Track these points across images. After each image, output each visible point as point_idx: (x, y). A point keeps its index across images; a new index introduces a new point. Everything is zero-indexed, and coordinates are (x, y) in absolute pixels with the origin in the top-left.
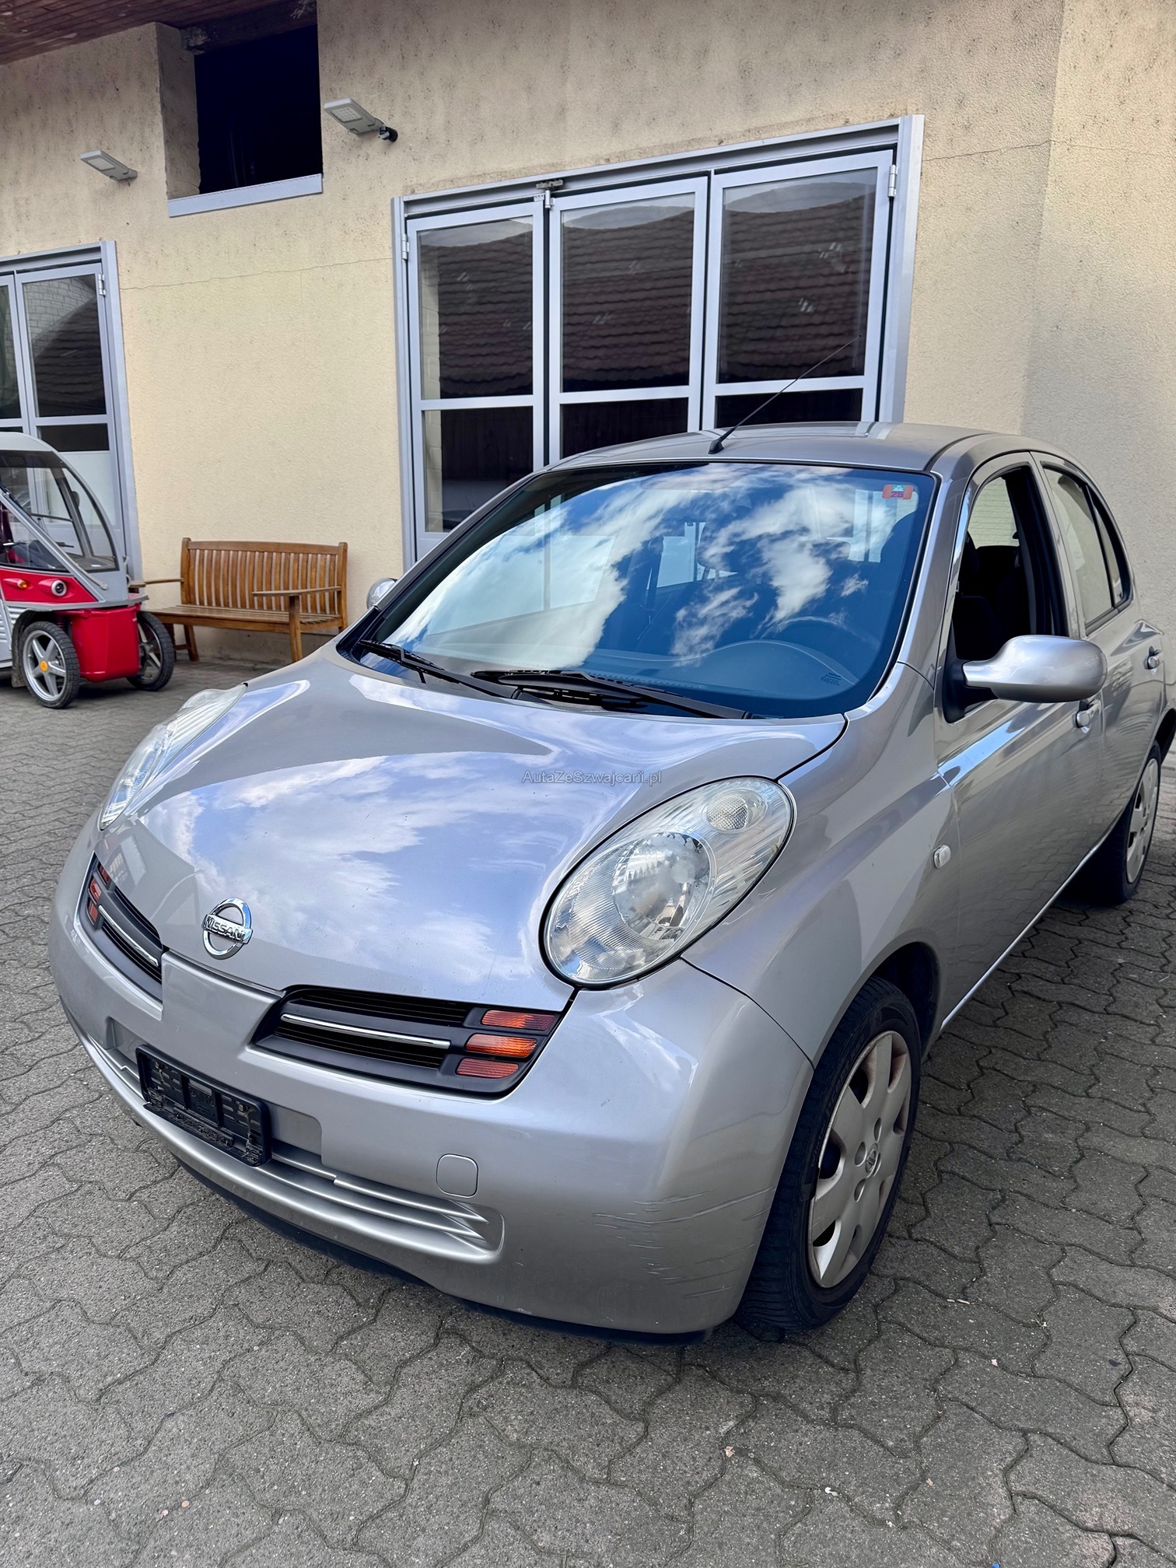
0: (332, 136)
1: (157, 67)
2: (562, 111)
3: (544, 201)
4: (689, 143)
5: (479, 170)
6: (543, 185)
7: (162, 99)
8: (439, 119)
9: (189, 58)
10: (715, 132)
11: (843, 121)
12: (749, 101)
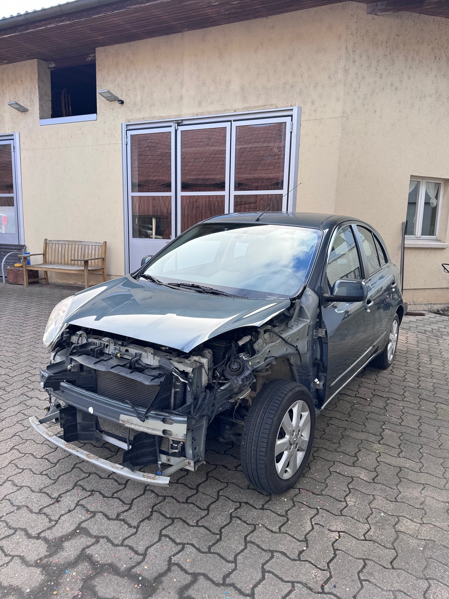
0: (100, 102)
1: (37, 74)
2: (181, 98)
3: (175, 127)
4: (225, 110)
5: (153, 115)
6: (175, 122)
7: (38, 85)
8: (139, 98)
9: (49, 72)
10: (233, 108)
11: (275, 107)
12: (244, 99)
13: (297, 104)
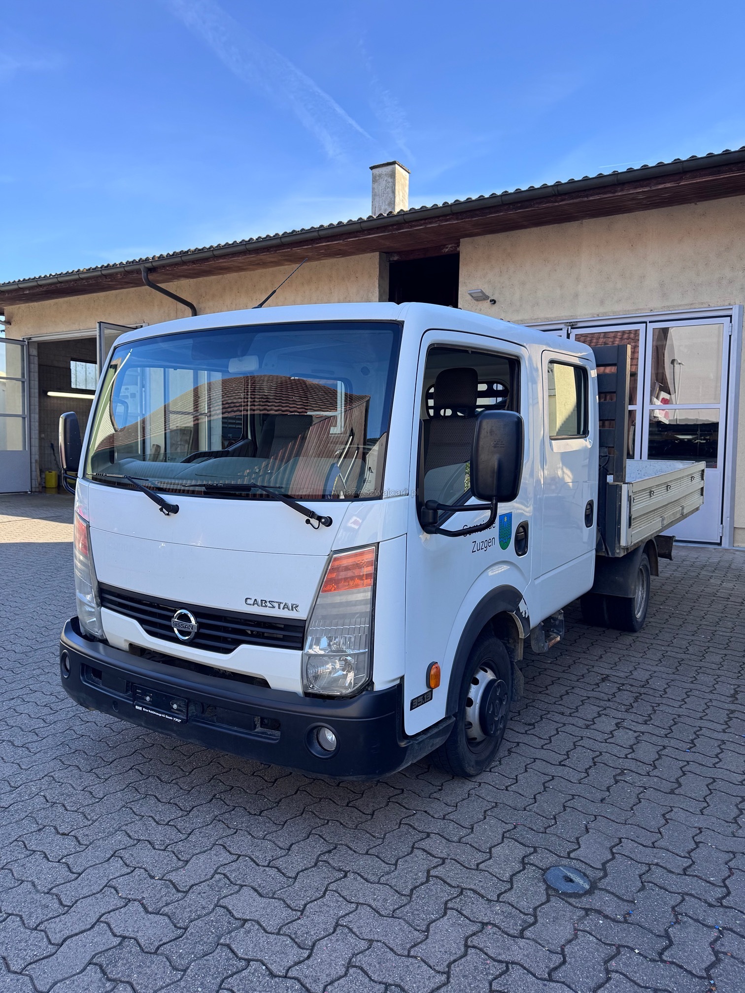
0: (463, 302)
1: (378, 270)
2: (576, 296)
3: (568, 330)
4: (636, 310)
5: (535, 317)
6: (568, 324)
8: (517, 296)
9: (388, 264)
10: (648, 307)
11: (707, 305)
12: (664, 295)
13: (738, 302)
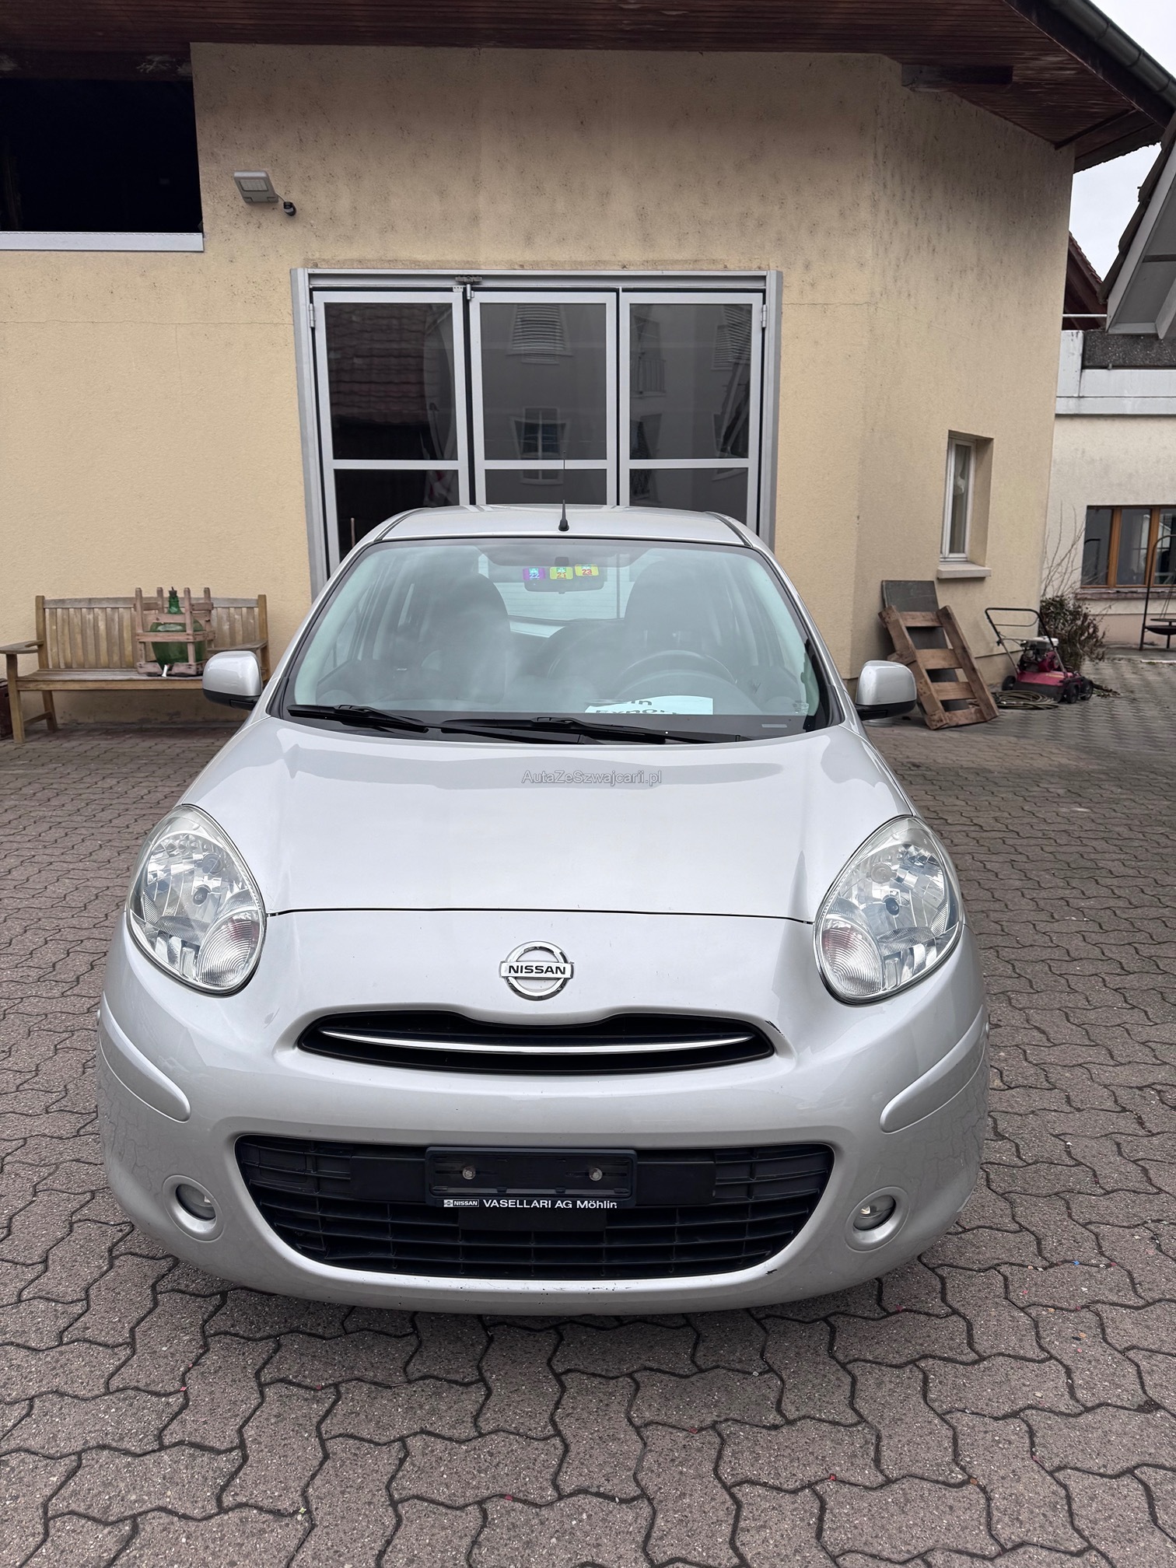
2: (475, 219)
3: (464, 293)
5: (390, 256)
6: (462, 279)
8: (344, 204)
10: (620, 258)
11: (721, 266)
12: (646, 239)
13: (773, 266)
